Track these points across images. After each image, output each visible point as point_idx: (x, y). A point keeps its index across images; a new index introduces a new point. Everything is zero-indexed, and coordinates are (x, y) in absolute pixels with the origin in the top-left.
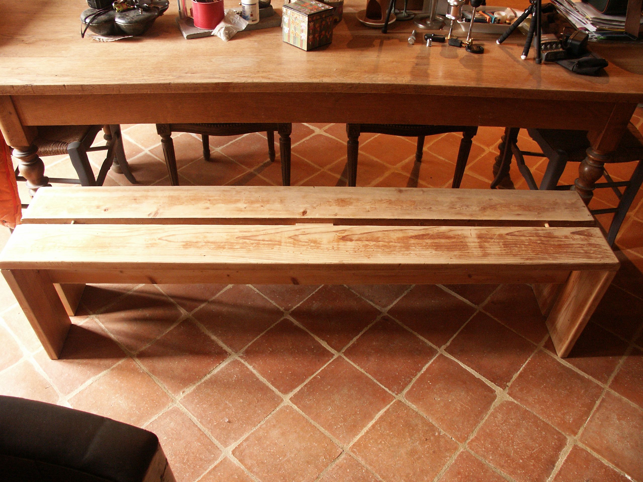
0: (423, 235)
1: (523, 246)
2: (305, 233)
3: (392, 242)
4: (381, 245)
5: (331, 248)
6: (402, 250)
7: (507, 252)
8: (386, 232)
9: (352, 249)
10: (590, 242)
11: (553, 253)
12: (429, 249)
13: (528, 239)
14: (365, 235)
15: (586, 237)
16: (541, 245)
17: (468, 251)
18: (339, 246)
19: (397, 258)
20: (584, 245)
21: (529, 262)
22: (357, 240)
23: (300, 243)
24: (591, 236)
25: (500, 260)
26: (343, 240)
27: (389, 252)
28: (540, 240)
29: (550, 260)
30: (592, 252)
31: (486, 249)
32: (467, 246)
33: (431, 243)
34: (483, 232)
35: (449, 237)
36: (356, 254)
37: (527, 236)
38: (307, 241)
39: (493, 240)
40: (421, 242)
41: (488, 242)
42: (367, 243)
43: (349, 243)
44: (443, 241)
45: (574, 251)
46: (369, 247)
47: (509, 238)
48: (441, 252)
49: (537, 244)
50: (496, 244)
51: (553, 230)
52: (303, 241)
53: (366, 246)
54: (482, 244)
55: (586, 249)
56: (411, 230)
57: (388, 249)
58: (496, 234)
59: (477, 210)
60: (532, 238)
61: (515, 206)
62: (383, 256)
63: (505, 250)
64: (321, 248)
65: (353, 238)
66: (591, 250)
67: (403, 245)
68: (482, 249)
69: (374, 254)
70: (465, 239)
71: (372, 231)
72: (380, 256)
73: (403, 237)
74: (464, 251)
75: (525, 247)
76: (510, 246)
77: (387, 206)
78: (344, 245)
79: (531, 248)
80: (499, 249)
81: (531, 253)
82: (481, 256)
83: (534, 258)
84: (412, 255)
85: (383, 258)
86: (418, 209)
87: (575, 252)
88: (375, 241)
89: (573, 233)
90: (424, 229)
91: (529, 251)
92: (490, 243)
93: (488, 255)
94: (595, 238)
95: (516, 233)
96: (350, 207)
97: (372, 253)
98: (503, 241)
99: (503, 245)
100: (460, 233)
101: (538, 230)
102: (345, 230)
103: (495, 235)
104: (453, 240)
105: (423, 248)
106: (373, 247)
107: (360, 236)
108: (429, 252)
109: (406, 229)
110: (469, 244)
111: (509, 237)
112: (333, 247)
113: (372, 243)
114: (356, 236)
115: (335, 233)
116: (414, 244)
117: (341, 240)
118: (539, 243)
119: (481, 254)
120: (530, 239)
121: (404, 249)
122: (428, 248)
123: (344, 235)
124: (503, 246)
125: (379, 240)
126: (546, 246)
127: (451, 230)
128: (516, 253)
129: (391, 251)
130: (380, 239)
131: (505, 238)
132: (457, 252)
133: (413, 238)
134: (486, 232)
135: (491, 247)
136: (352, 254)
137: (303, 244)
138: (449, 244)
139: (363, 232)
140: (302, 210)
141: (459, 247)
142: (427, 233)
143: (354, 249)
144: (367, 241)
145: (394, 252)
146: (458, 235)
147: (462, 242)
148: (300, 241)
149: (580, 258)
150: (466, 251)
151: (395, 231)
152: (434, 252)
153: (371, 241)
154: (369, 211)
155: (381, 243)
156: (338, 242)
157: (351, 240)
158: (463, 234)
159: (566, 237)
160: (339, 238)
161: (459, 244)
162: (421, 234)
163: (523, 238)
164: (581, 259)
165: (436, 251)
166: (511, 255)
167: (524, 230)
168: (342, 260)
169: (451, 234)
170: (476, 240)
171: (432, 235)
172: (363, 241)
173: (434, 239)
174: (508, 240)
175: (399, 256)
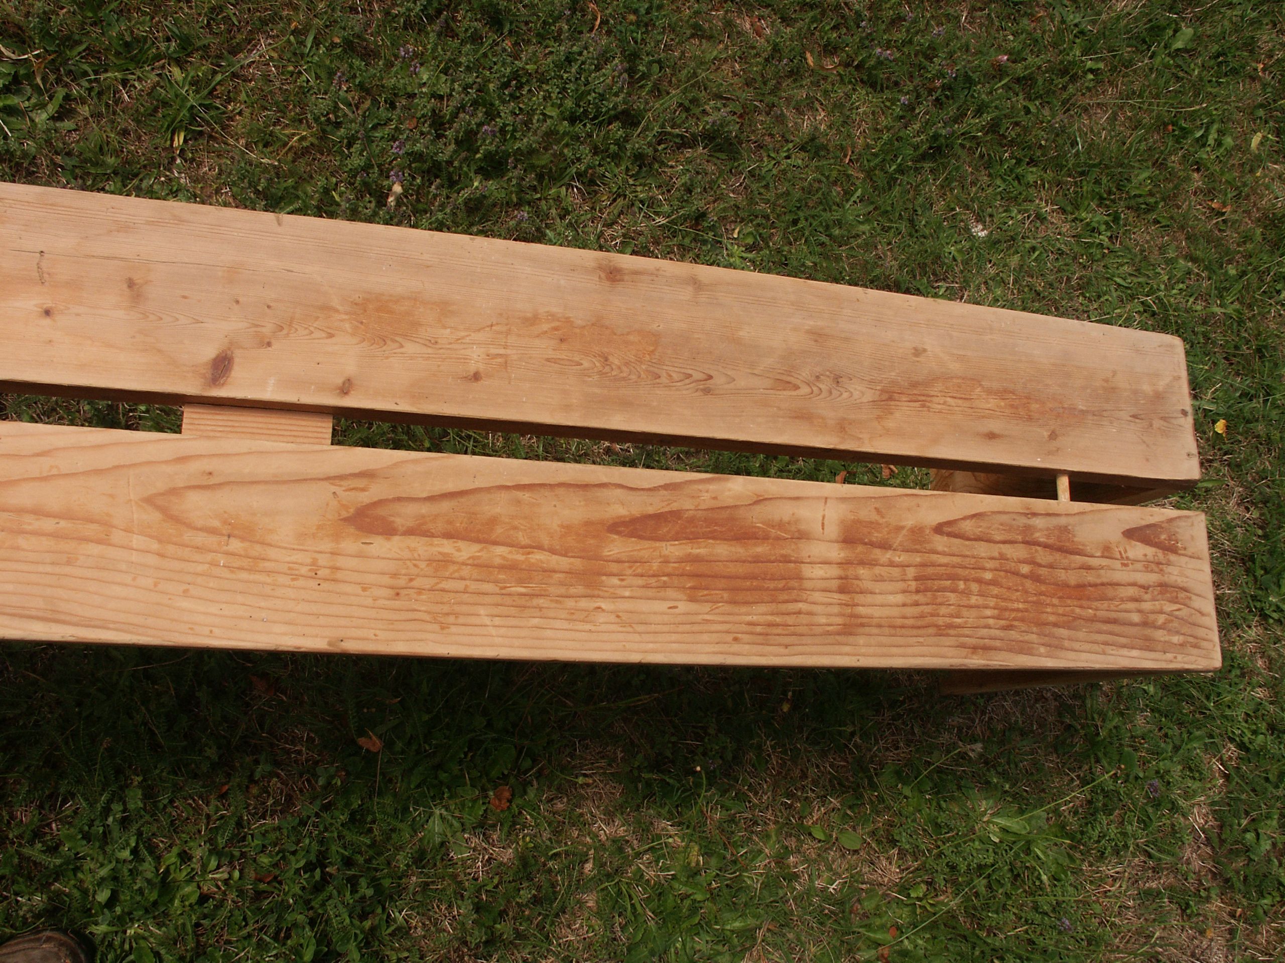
0: (659, 518)
1: (974, 587)
2: (213, 481)
3: (540, 548)
4: (498, 561)
5: (304, 570)
6: (573, 591)
7: (922, 616)
8: (525, 496)
9: (386, 580)
10: (1166, 579)
11: (1055, 625)
12: (670, 593)
13: (996, 555)
14: (445, 506)
15: (1160, 554)
16: (1028, 584)
17: (800, 605)
18: (341, 562)
19: (549, 633)
20: (1145, 588)
21: (976, 662)
22: (410, 532)
23: (189, 536)
24: (1173, 550)
25: (894, 650)
26: (360, 528)
27: (522, 601)
28: (1032, 562)
29: (1040, 655)
30: (1161, 619)
31: (860, 598)
32: (800, 578)
33: (681, 561)
34: (867, 513)
35: (746, 535)
36: (397, 604)
37: (998, 538)
38: (216, 523)
39: (889, 555)
40: (645, 554)
41: (873, 563)
42: (447, 547)
43: (380, 546)
44: (722, 550)
45: (1113, 615)
46: (452, 568)
47: (940, 548)
48: (707, 607)
49: (1018, 580)
50: (896, 572)
51: (1077, 518)
52: (200, 523)
53: (443, 562)
54: (851, 572)
55: (1147, 606)
56: (619, 492)
57: (520, 582)
58: (903, 528)
59: (865, 400)
60: (1008, 550)
61: (990, 392)
62: (497, 621)
63: (916, 604)
64: (268, 565)
65: (399, 522)
66: (1161, 612)
67: (578, 563)
68: (844, 597)
69: (464, 609)
70: (802, 544)
71: (478, 484)
72: (487, 621)
73: (588, 523)
74: (784, 607)
75: (981, 594)
76: (937, 583)
77: (551, 354)
78: (360, 555)
79: (996, 597)
80: (899, 598)
81: (991, 621)
82: (839, 634)
83: (998, 644)
84: (601, 618)
85: (493, 631)
86: (664, 380)
87: (1115, 621)
88: (478, 541)
89: (1131, 534)
90: (666, 487)
91: (988, 612)
92: (877, 570)
93: (862, 625)
94: (1184, 559)
95: (968, 527)
96: (410, 348)
97: (460, 603)
98: (918, 560)
99: (916, 579)
100: (783, 512)
101: (1035, 515)
102: (369, 475)
103: (899, 529)
104: (760, 549)
105: (646, 587)
106: (466, 571)
107: (425, 509)
108: (662, 606)
109: (605, 480)
110: (808, 571)
111: (940, 542)
112: (314, 563)
113: (466, 551)
114: (411, 510)
115: (333, 488)
116: (618, 561)
117: (352, 530)
118: (1025, 576)
119: (839, 620)
120: (1002, 557)
121: (580, 590)
122: (665, 586)
123: (365, 498)
124: (913, 584)
125: (493, 537)
126: (1043, 588)
127: (760, 500)
128: (948, 620)
129: (532, 596)
130: (499, 530)
131: (928, 546)
132: (762, 608)
133: (618, 533)
134: (874, 517)
135: (878, 587)
136: (381, 602)
137: (200, 539)
138: (741, 569)
139: (439, 487)
140: (209, 352)
141: (772, 585)
142: (675, 506)
143: (394, 575)
144: (448, 536)
145: (541, 601)
146: (781, 525)
147: (786, 560)
148: (190, 526)
149: (1124, 646)
150: (792, 607)
151: (561, 491)
152: (683, 606)
153: (463, 539)
154: (476, 377)
155: (500, 550)
156: (337, 537)
157: (388, 531)
158: (797, 521)
159: (1107, 551)
160: (345, 514)
161: (773, 568)
162: (651, 510)
163: (982, 550)
164: (1125, 652)
165: (692, 599)
166: (931, 630)
167: (993, 513)
168: (341, 633)
169: (757, 517)
170: (836, 553)
171: (691, 520)
172: (433, 536)
173: (693, 538)
174: (934, 557)
175: (558, 624)
